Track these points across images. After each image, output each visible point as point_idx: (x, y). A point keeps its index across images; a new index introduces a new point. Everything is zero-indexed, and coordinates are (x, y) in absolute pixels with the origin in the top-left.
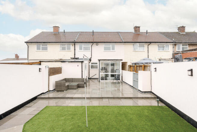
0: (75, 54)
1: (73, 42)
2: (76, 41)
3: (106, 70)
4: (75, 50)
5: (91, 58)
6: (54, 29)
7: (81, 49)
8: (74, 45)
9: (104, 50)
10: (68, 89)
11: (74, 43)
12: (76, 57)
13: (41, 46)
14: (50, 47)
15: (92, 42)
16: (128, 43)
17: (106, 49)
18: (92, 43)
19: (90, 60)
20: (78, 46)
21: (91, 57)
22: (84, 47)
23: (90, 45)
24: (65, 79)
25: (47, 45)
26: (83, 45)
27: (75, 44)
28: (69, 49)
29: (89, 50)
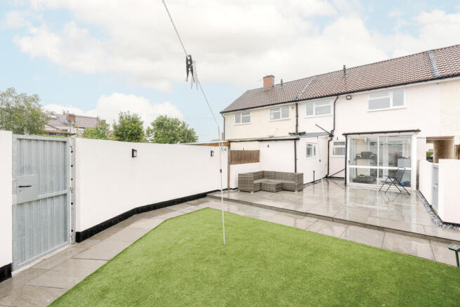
0: (297, 126)
1: (293, 101)
2: (300, 97)
3: (374, 158)
4: (297, 116)
5: (333, 131)
6: (265, 82)
7: (309, 112)
8: (295, 108)
9: (370, 108)
10: (261, 190)
11: (295, 103)
12: (300, 131)
13: (241, 116)
14: (255, 116)
15: (335, 95)
16: (454, 79)
17: (373, 106)
18: (336, 97)
19: (331, 136)
20: (303, 108)
21: (332, 129)
22: (317, 109)
23: (330, 101)
24: (263, 172)
25: (249, 113)
26: (315, 105)
27: (297, 104)
28: (285, 115)
29: (330, 113)
